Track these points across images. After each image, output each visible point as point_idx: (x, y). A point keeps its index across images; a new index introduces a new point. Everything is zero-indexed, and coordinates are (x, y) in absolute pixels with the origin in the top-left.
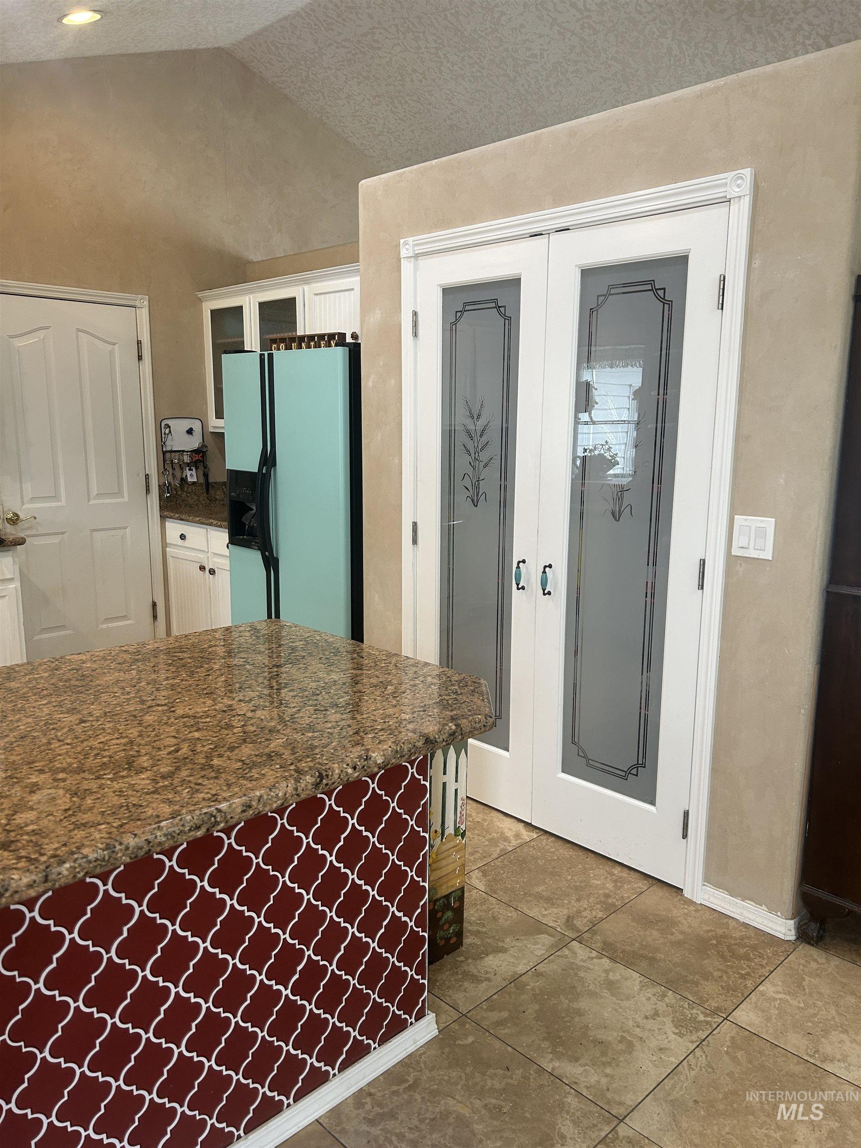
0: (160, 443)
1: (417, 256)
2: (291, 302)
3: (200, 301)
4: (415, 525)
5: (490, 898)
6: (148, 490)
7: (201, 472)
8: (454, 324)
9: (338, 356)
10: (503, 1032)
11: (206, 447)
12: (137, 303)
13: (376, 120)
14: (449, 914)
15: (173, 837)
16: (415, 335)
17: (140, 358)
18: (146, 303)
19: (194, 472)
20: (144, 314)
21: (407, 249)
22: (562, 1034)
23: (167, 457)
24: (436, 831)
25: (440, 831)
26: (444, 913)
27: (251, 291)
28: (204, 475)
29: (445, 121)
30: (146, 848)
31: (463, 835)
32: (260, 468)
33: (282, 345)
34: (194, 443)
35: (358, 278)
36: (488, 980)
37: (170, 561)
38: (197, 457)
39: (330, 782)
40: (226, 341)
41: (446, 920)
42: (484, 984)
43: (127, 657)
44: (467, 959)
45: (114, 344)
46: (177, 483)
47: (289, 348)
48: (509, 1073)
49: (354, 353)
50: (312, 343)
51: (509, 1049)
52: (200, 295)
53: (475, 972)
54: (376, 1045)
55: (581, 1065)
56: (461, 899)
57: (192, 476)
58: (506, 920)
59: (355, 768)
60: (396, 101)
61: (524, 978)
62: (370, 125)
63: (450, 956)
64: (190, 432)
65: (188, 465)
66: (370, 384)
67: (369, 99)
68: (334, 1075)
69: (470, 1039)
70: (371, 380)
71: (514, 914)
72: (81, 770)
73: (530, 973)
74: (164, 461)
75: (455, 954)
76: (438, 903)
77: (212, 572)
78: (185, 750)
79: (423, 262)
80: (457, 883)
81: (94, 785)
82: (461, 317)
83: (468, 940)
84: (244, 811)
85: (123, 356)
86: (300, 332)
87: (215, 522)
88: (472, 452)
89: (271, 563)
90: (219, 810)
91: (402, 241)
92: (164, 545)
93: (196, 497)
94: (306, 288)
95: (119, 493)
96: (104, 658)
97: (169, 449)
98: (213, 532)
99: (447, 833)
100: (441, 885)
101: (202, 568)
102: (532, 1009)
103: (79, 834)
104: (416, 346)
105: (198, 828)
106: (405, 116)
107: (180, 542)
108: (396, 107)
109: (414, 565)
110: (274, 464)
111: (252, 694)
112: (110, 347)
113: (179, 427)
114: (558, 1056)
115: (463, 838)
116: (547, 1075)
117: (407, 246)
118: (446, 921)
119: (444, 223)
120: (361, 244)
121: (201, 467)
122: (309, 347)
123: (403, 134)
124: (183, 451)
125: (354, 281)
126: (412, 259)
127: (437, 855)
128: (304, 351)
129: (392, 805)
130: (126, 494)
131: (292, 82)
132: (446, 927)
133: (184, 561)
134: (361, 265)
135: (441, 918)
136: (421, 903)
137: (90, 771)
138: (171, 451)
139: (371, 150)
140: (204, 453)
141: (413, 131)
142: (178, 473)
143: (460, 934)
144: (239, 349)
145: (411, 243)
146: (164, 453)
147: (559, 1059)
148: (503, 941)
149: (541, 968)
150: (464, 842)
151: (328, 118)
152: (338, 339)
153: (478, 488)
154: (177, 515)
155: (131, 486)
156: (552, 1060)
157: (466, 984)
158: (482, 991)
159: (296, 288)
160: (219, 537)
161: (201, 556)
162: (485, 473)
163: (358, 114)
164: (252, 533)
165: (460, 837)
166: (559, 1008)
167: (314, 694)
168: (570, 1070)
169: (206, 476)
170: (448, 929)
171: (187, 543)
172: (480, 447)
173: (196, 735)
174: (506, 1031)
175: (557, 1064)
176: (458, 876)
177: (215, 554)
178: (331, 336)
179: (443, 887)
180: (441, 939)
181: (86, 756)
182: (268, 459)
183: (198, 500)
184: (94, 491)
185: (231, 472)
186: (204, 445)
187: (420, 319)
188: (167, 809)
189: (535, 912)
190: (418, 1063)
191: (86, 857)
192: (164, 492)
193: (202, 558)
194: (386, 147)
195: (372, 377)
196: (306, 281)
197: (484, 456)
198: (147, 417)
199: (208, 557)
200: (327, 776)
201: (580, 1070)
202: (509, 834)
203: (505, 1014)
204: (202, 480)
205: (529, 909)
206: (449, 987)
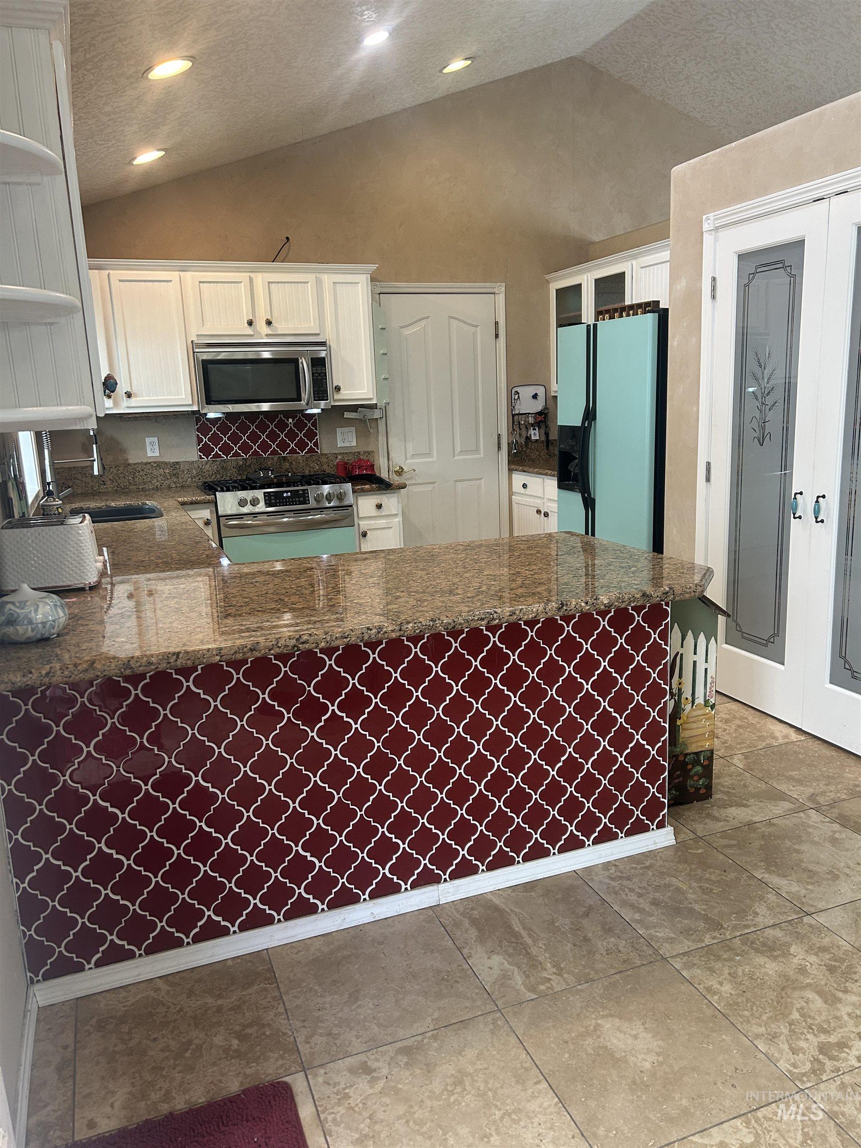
0: (510, 408)
1: (717, 229)
2: (622, 276)
3: (548, 282)
4: (708, 464)
5: (746, 773)
6: (499, 448)
7: (543, 431)
8: (747, 285)
9: (649, 320)
10: (728, 851)
11: (548, 409)
12: (496, 291)
13: (715, 93)
14: (699, 769)
15: (468, 622)
16: (714, 297)
17: (497, 336)
18: (503, 289)
19: (537, 432)
20: (501, 299)
21: (709, 224)
22: (778, 860)
23: (516, 420)
24: (687, 699)
25: (690, 698)
26: (693, 766)
27: (589, 270)
28: (545, 433)
29: (783, 83)
30: (453, 625)
31: (713, 707)
32: (583, 423)
33: (607, 316)
34: (538, 406)
35: (669, 252)
36: (727, 821)
37: (515, 506)
38: (540, 418)
39: (568, 609)
40: (568, 315)
41: (696, 772)
42: (722, 823)
43: (461, 547)
44: (712, 806)
45: (477, 326)
46: (523, 441)
47: (612, 317)
48: (725, 874)
49: (663, 317)
50: (631, 312)
51: (730, 861)
52: (547, 277)
53: (717, 815)
54: (623, 835)
55: (788, 880)
56: (710, 758)
57: (535, 435)
58: (755, 789)
59: (587, 603)
60: (733, 73)
61: (757, 825)
62: (709, 99)
63: (699, 803)
64: (535, 396)
65: (532, 425)
66: (675, 344)
67: (707, 76)
68: (589, 845)
69: (700, 851)
70: (676, 339)
71: (764, 786)
72: (424, 592)
73: (764, 823)
74: (513, 422)
75: (704, 802)
76: (688, 757)
77: (546, 515)
78: (484, 588)
79: (722, 234)
80: (707, 745)
81: (430, 599)
82: (753, 278)
83: (716, 796)
84: (511, 615)
85: (484, 334)
86: (628, 302)
87: (549, 472)
88: (759, 397)
89: (589, 503)
90: (496, 612)
91: (704, 217)
92: (511, 493)
93: (537, 453)
94: (634, 262)
95: (477, 451)
96: (447, 548)
97: (517, 412)
98: (548, 481)
99: (697, 702)
100: (692, 743)
101: (539, 512)
102: (757, 843)
103: (418, 614)
104: (714, 307)
105: (482, 619)
106: (743, 85)
107: (522, 490)
108: (733, 79)
109: (707, 500)
110: (594, 418)
111: (534, 567)
112: (473, 329)
113: (526, 393)
114: (770, 872)
115: (712, 710)
116: (756, 880)
117: (709, 221)
118: (696, 774)
119: (740, 196)
120: (671, 223)
121: (543, 427)
122: (628, 315)
123: (742, 102)
124: (529, 413)
125: (666, 255)
126: (713, 232)
127: (687, 718)
128: (625, 319)
129: (637, 659)
130: (482, 452)
131: (636, 74)
132: (696, 778)
133: (528, 508)
134: (671, 240)
135: (691, 770)
136: (662, 739)
137: (429, 593)
138: (519, 414)
139: (712, 121)
140: (546, 415)
141: (751, 97)
142: (524, 434)
143: (709, 787)
144: (576, 321)
145: (712, 218)
146: (513, 416)
147: (770, 873)
148: (748, 801)
149: (774, 821)
150: (713, 712)
151: (670, 99)
152: (652, 307)
153: (764, 428)
154: (521, 468)
155: (486, 443)
156: (764, 873)
157: (707, 821)
158: (719, 826)
159: (626, 264)
160: (552, 483)
161: (539, 501)
162: (770, 415)
163: (697, 91)
164: (575, 479)
165: (710, 708)
166: (782, 846)
167: (577, 569)
168: (774, 880)
169: (547, 434)
170: (698, 781)
171: (528, 491)
172: (766, 393)
173: (493, 583)
174: (731, 851)
175: (767, 876)
176: (707, 740)
177: (549, 500)
178: (648, 304)
179: (693, 745)
180: (692, 786)
181: (427, 588)
182: (590, 414)
183: (539, 455)
184: (458, 449)
185: (561, 427)
186: (546, 408)
187: (718, 283)
188: (467, 609)
189: (783, 787)
190: (656, 856)
191: (421, 622)
192: (512, 449)
193: (538, 503)
194: (726, 116)
195: (678, 337)
196: (635, 257)
197: (769, 400)
198: (501, 389)
199: (544, 503)
200: (567, 605)
201: (786, 882)
202: (778, 734)
203: (734, 842)
204: (543, 438)
205: (777, 784)
206: (692, 820)
